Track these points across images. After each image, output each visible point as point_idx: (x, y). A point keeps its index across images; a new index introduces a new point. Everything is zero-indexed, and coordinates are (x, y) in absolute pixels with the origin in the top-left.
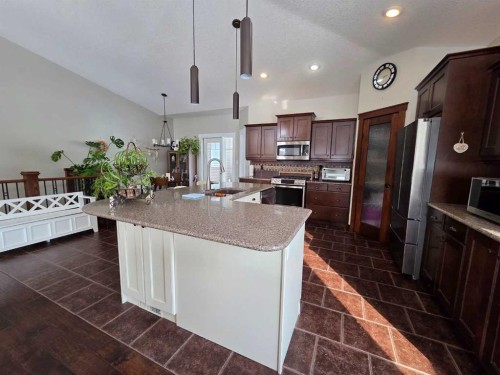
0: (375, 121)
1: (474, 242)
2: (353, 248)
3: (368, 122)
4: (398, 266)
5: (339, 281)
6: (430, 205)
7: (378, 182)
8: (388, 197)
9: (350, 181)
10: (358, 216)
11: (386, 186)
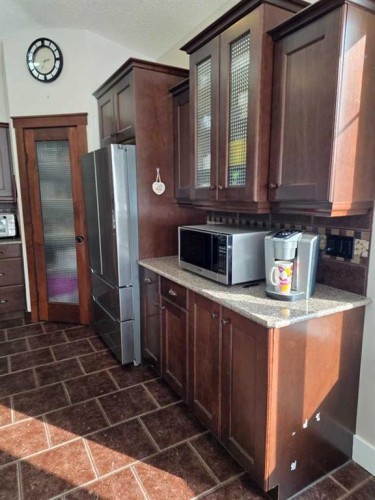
0: (43, 134)
1: (195, 306)
2: (47, 352)
3: (31, 134)
4: (114, 355)
5: (41, 432)
6: (141, 263)
7: (64, 233)
8: (83, 256)
9: (18, 236)
10: (43, 293)
11: (78, 240)
